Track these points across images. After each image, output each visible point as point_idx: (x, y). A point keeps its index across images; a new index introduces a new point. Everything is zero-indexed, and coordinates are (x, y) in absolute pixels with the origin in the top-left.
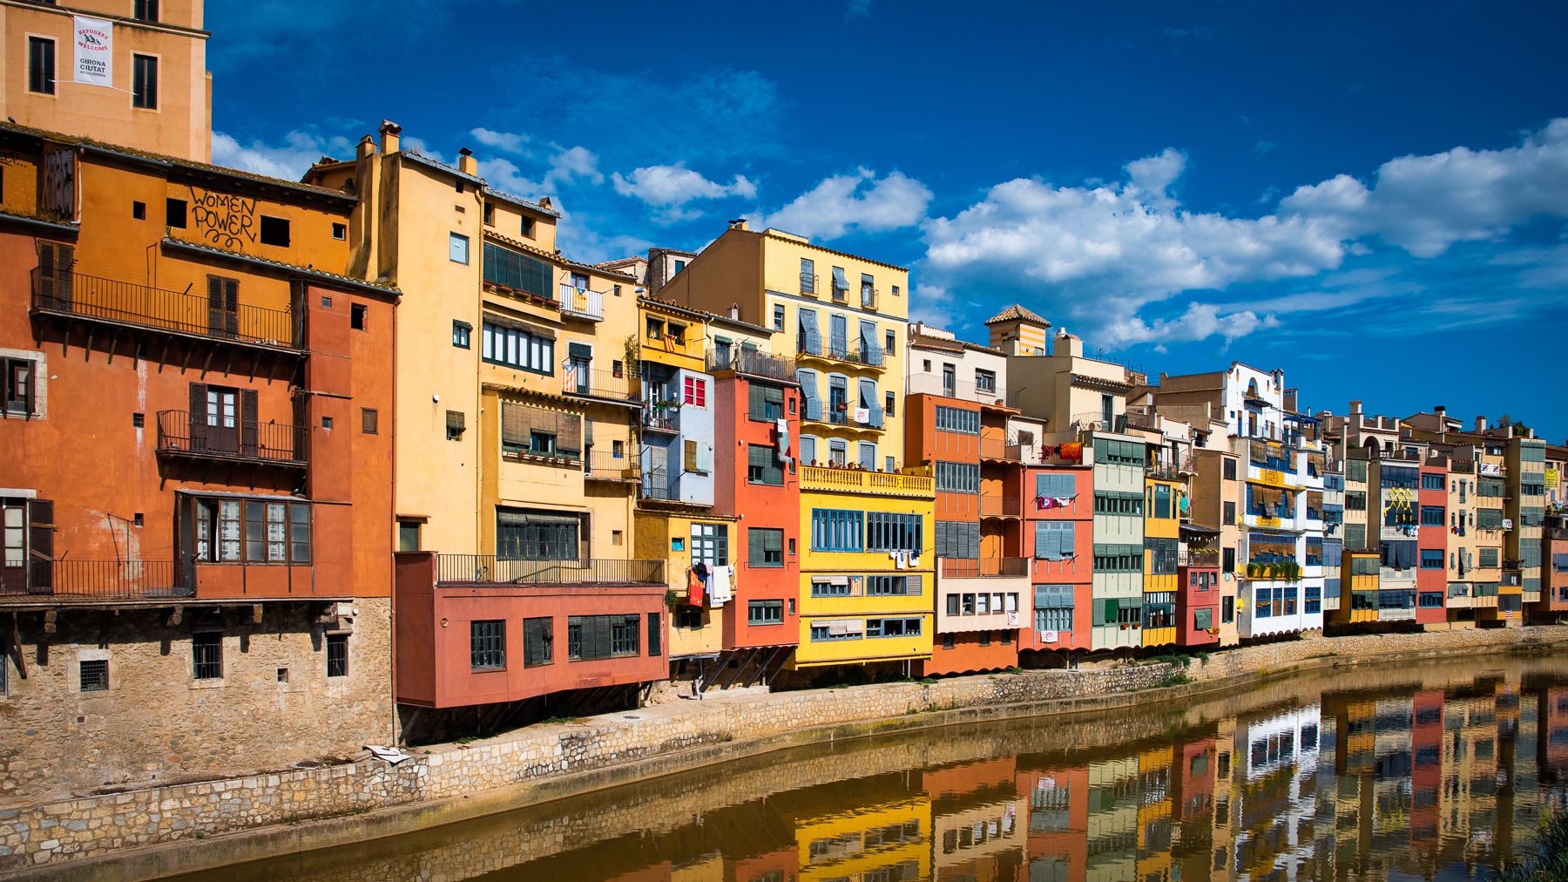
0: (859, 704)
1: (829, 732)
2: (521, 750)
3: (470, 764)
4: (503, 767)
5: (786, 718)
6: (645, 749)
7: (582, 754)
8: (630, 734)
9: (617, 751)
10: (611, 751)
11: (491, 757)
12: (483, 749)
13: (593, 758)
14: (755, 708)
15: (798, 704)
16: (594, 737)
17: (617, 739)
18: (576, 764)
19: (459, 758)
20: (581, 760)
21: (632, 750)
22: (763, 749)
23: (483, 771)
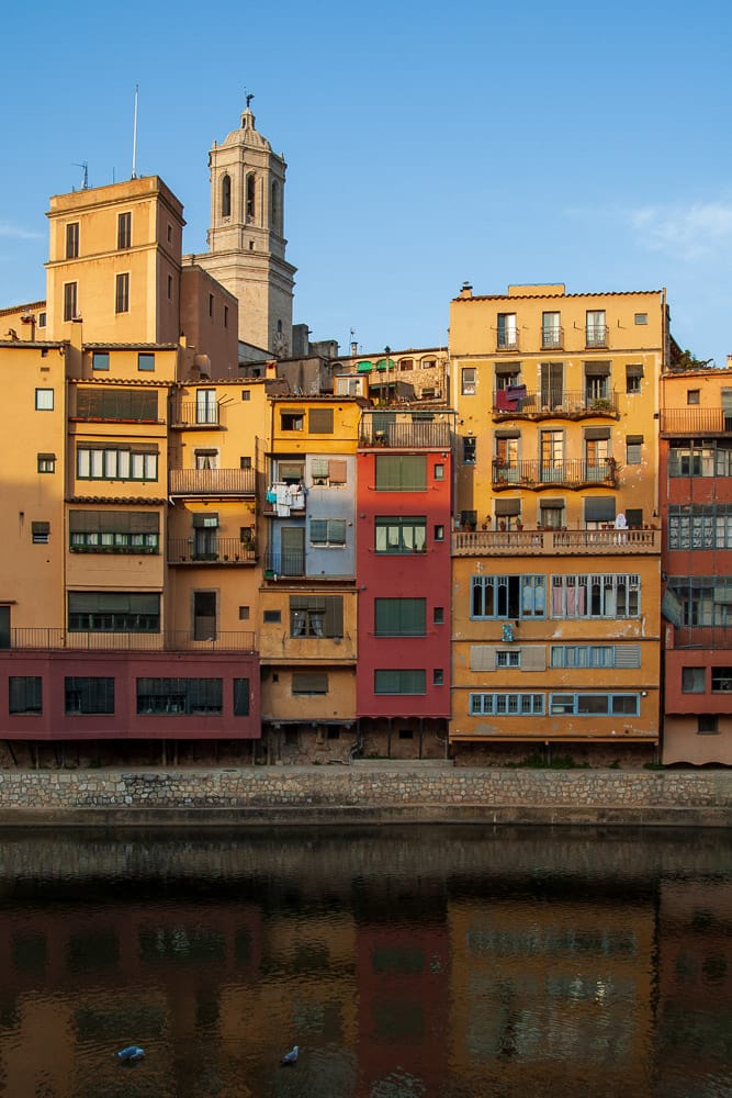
0: (552, 788)
1: (491, 812)
2: (81, 782)
3: (29, 786)
4: (62, 792)
5: (443, 793)
6: (230, 799)
7: (149, 793)
8: (210, 784)
9: (192, 796)
10: (185, 795)
11: (50, 783)
12: (41, 776)
13: (163, 798)
14: (397, 777)
15: (462, 780)
16: (164, 781)
17: (193, 786)
18: (142, 801)
19: (19, 780)
20: (148, 798)
21: (213, 798)
22: (386, 818)
23: (42, 793)
